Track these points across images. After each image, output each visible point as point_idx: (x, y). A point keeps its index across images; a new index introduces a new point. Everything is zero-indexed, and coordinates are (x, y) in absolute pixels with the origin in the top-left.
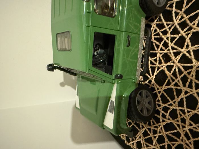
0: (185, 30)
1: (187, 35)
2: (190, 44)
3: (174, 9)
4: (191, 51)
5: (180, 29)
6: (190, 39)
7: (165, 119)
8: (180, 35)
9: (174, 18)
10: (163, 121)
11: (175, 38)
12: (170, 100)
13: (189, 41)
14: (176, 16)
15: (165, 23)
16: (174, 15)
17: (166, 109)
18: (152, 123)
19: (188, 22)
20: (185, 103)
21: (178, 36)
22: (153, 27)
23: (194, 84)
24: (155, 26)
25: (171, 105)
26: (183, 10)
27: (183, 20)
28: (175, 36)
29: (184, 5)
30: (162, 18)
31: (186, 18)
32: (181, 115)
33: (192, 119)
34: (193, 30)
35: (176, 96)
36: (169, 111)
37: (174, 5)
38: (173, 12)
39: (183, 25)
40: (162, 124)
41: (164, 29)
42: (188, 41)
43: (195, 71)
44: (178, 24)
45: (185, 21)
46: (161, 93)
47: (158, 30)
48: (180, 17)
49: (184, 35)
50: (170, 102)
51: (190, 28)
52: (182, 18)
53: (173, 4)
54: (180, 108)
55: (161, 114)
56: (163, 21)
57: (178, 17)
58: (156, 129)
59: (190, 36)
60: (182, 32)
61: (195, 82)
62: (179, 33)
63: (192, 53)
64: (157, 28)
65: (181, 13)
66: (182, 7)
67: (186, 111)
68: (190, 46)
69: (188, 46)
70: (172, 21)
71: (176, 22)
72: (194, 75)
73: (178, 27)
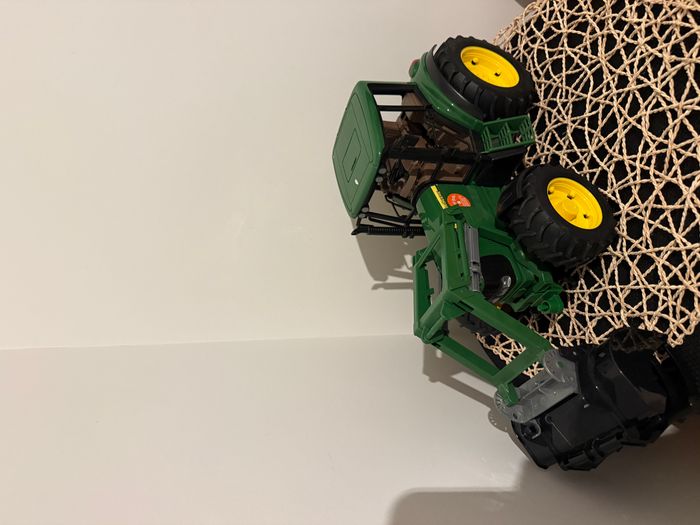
0: (606, 160)
1: (609, 167)
2: (614, 181)
3: (586, 128)
4: (617, 191)
5: (598, 160)
6: (613, 172)
7: (593, 314)
8: (600, 169)
9: (588, 143)
10: (591, 318)
11: (595, 173)
12: (597, 279)
14: (591, 141)
15: (578, 151)
16: (587, 138)
17: (592, 297)
18: (577, 331)
19: (607, 147)
20: (617, 278)
21: (598, 171)
23: (624, 244)
24: (565, 157)
25: (600, 286)
27: (600, 144)
28: (594, 170)
29: (599, 122)
30: (573, 144)
31: (603, 139)
32: (614, 300)
33: (627, 300)
34: (615, 159)
35: (604, 270)
36: (597, 299)
37: (586, 122)
38: (586, 133)
39: (601, 152)
40: (592, 325)
41: (577, 161)
42: (611, 176)
44: (595, 152)
45: (603, 146)
46: (584, 270)
47: (570, 163)
48: (597, 140)
49: (605, 168)
50: (597, 282)
51: (611, 157)
52: (600, 141)
53: (584, 119)
54: (611, 287)
55: (587, 309)
56: (575, 147)
58: (583, 337)
59: (612, 168)
60: (602, 164)
62: (598, 166)
63: (618, 196)
64: (568, 160)
65: (597, 133)
66: (598, 125)
67: (619, 290)
69: (612, 184)
70: (586, 147)
71: (592, 148)
72: (625, 229)
73: (595, 156)
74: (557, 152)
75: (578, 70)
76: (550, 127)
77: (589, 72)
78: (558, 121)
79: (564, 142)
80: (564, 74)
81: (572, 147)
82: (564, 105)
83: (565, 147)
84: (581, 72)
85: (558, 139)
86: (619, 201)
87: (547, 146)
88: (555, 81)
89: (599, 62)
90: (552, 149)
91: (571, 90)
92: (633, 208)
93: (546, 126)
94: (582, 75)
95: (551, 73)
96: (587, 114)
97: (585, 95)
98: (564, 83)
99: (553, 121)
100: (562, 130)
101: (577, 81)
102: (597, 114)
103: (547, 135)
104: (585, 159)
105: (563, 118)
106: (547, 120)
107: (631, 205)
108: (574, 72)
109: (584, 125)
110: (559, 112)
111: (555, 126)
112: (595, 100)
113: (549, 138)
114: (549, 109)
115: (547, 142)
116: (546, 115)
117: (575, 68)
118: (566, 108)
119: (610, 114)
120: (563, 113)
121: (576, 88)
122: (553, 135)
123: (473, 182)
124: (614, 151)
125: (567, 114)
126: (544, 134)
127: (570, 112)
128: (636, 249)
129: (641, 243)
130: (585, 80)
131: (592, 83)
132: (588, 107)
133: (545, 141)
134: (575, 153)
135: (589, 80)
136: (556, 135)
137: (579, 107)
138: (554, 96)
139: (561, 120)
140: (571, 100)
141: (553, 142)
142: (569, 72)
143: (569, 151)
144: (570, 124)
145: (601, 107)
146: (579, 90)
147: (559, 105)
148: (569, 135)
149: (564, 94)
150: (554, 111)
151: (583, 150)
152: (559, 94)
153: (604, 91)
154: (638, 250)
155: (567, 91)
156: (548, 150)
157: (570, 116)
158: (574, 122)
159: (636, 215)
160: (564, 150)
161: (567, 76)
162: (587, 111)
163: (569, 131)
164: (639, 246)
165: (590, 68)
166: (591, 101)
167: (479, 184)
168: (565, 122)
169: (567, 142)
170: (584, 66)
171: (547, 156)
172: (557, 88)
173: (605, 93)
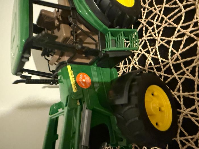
0: (179, 72)
1: (180, 79)
2: (181, 88)
3: (171, 48)
4: (181, 96)
5: (173, 71)
6: (182, 83)
8: (173, 77)
9: (169, 57)
11: (168, 78)
13: (181, 86)
14: (171, 56)
15: (160, 59)
16: (170, 54)
19: (182, 66)
21: (171, 77)
22: (149, 60)
24: (150, 59)
26: (180, 52)
27: (178, 62)
28: (169, 76)
29: (181, 47)
30: (158, 53)
34: (185, 76)
37: (172, 44)
38: (170, 51)
39: (177, 67)
41: (158, 66)
43: (183, 118)
47: (153, 64)
51: (183, 73)
52: (177, 59)
53: (171, 41)
56: (159, 56)
57: (173, 57)
59: (182, 80)
60: (175, 75)
61: (180, 130)
62: (172, 74)
63: (182, 99)
64: (152, 62)
65: (178, 54)
68: (181, 91)
69: (179, 90)
70: (168, 59)
71: (171, 62)
73: (172, 68)
74: (146, 54)
75: (174, 6)
76: (145, 38)
77: (183, 11)
78: (151, 36)
79: (152, 50)
80: (164, 6)
81: (156, 55)
82: (158, 27)
83: (152, 53)
84: (176, 8)
85: (149, 46)
86: (182, 103)
87: (140, 48)
88: (155, 9)
89: (194, 4)
90: (143, 52)
91: (166, 19)
92: (192, 113)
93: (143, 36)
94: (176, 11)
95: (154, 3)
96: (173, 39)
97: (175, 25)
98: (162, 12)
99: (148, 34)
100: (153, 42)
101: (172, 13)
102: (182, 41)
103: (142, 41)
104: (164, 66)
105: (155, 34)
106: (144, 32)
107: (191, 111)
108: (171, 6)
109: (169, 45)
110: (153, 30)
111: (149, 38)
112: (183, 31)
113: (143, 43)
114: (147, 26)
115: (141, 45)
116: (144, 29)
117: (173, 4)
118: (159, 29)
119: (192, 45)
120: (156, 31)
121: (170, 19)
122: (145, 43)
123: (95, 64)
124: (187, 70)
125: (159, 33)
126: (141, 40)
127: (161, 33)
128: (187, 140)
129: (192, 139)
130: (179, 15)
131: (183, 18)
132: (176, 34)
133: (140, 45)
134: (158, 59)
135: (181, 16)
136: (148, 44)
137: (169, 32)
138: (153, 18)
139: (154, 35)
140: (164, 25)
141: (145, 47)
142: (167, 6)
143: (154, 56)
144: (159, 40)
145: (185, 37)
146: (172, 20)
147: (155, 26)
148: (157, 48)
149: (160, 19)
150: (150, 29)
151: (164, 60)
152: (156, 18)
153: (191, 26)
154: (189, 142)
155: (163, 19)
156: (140, 50)
157: (160, 35)
158: (162, 40)
159: (193, 119)
160: (151, 55)
161: (165, 8)
162: (174, 36)
163: (157, 45)
164: (190, 140)
165: (185, 7)
166: (179, 31)
167: (98, 66)
168: (156, 38)
169: (154, 50)
170: (180, 4)
171: (139, 54)
172: (156, 14)
173: (191, 29)
